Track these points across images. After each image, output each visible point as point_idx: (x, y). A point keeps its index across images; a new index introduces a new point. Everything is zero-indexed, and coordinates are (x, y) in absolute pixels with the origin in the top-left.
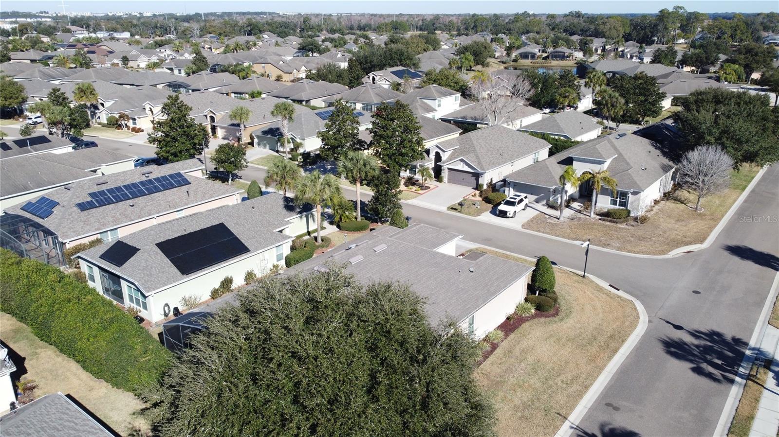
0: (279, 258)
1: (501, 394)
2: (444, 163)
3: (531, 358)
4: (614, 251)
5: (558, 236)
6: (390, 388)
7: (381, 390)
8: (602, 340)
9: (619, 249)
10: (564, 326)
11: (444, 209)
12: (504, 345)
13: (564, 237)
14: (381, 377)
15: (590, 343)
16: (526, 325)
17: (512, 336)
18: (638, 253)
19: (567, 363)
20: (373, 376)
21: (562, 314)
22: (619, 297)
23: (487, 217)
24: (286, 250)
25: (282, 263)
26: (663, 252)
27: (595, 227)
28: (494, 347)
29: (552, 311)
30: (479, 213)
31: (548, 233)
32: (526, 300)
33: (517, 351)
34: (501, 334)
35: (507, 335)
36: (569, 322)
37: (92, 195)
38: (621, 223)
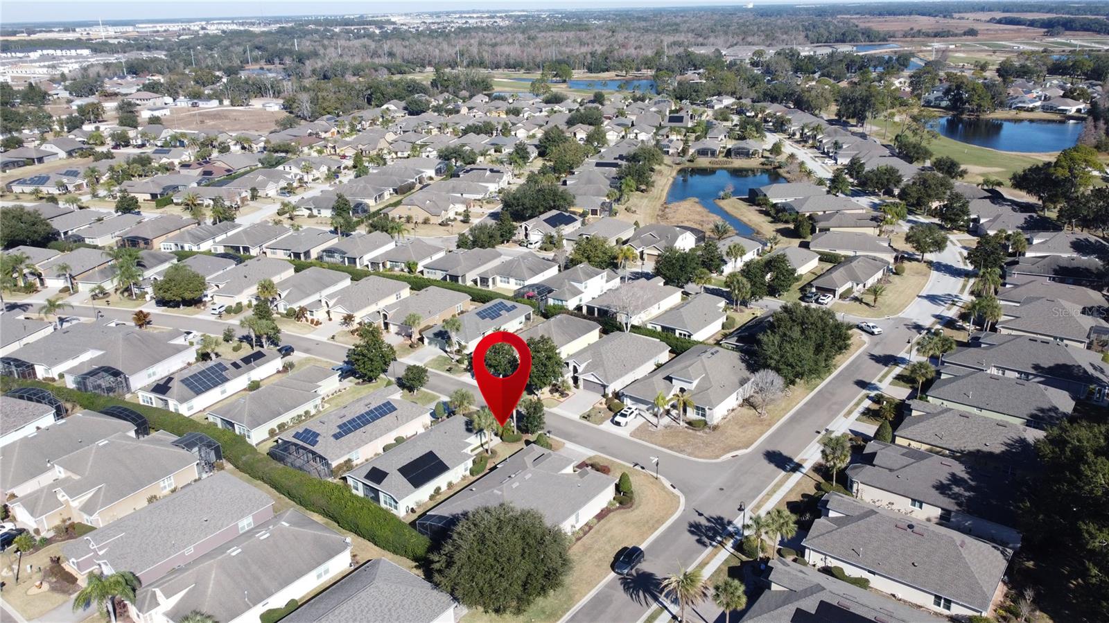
0: (466, 470)
1: (589, 554)
2: (580, 374)
3: (609, 535)
4: (686, 457)
5: (652, 443)
6: (529, 554)
7: (526, 555)
8: (651, 522)
9: (689, 454)
10: (633, 515)
11: (576, 417)
12: (596, 527)
13: (656, 444)
14: (526, 550)
15: (644, 525)
16: (611, 514)
17: (602, 521)
18: (701, 458)
19: (628, 537)
20: (523, 550)
21: (634, 507)
22: (673, 493)
23: (607, 426)
24: (470, 464)
25: (468, 473)
26: (717, 457)
27: (681, 434)
28: (591, 528)
29: (629, 505)
30: (602, 421)
31: (646, 441)
32: (614, 499)
33: (602, 531)
34: (595, 521)
35: (599, 521)
36: (637, 512)
37: (340, 427)
38: (699, 430)
